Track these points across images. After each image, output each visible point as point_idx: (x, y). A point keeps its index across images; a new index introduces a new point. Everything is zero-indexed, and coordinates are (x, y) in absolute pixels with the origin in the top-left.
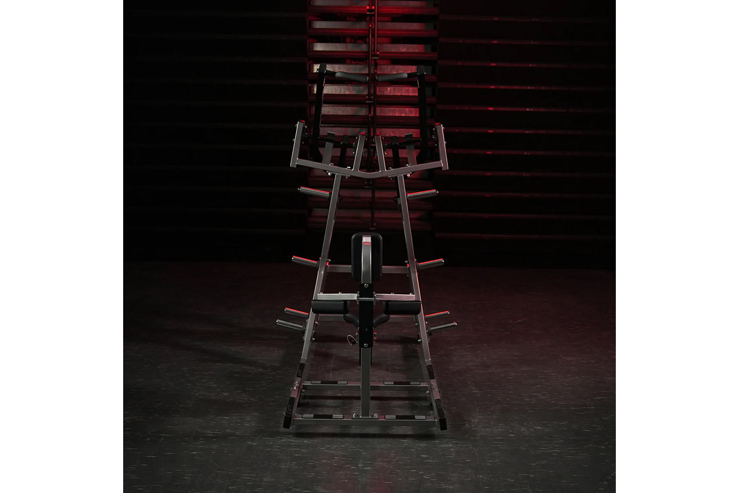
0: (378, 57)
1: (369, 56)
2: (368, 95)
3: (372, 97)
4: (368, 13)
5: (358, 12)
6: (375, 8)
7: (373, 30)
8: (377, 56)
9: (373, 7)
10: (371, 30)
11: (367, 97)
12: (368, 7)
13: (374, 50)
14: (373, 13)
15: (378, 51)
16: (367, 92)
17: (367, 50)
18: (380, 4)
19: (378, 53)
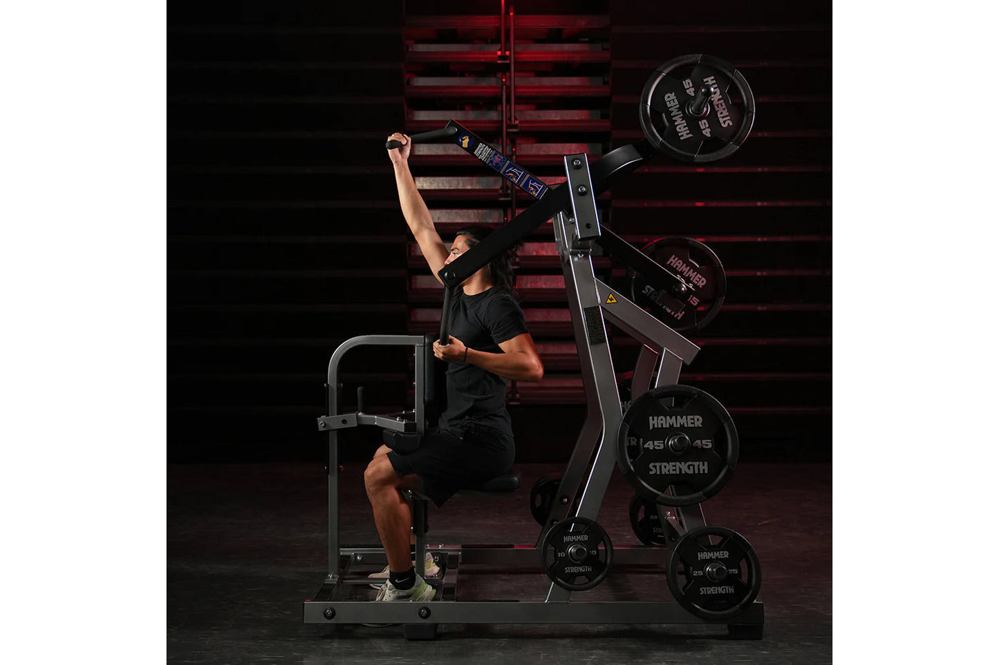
0: (517, 128)
1: (502, 126)
2: (501, 188)
3: (509, 192)
4: (499, 62)
5: (483, 61)
6: (510, 54)
7: (508, 88)
8: (515, 126)
9: (508, 53)
10: (504, 87)
11: (501, 191)
12: (499, 53)
13: (510, 119)
14: (508, 62)
15: (516, 119)
16: (501, 184)
17: (500, 118)
18: (519, 49)
19: (517, 122)
